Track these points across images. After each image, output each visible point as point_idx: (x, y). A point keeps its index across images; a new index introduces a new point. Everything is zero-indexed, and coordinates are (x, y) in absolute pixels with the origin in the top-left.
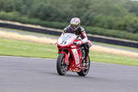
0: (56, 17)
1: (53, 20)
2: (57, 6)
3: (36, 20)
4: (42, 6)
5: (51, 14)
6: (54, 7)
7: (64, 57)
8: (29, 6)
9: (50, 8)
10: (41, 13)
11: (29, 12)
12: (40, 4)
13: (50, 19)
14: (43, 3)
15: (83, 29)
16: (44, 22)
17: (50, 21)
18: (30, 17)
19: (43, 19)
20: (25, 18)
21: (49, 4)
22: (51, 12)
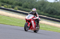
0: (56, 13)
1: (54, 15)
2: (56, 9)
3: (47, 14)
4: (50, 8)
5: (54, 12)
6: (55, 9)
7: (28, 24)
8: (44, 8)
9: (53, 9)
10: (49, 11)
11: (44, 10)
12: (49, 7)
13: (53, 14)
14: (50, 7)
15: (37, 13)
16: (50, 15)
17: (53, 15)
18: (44, 12)
19: (50, 14)
20: (42, 13)
21: (53, 8)
22: (54, 11)
